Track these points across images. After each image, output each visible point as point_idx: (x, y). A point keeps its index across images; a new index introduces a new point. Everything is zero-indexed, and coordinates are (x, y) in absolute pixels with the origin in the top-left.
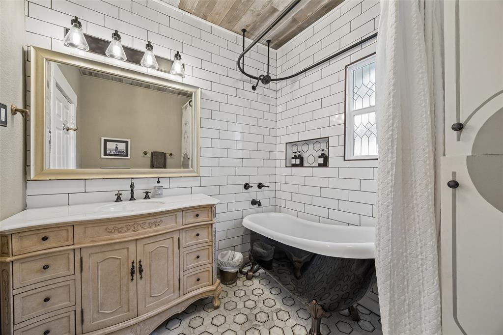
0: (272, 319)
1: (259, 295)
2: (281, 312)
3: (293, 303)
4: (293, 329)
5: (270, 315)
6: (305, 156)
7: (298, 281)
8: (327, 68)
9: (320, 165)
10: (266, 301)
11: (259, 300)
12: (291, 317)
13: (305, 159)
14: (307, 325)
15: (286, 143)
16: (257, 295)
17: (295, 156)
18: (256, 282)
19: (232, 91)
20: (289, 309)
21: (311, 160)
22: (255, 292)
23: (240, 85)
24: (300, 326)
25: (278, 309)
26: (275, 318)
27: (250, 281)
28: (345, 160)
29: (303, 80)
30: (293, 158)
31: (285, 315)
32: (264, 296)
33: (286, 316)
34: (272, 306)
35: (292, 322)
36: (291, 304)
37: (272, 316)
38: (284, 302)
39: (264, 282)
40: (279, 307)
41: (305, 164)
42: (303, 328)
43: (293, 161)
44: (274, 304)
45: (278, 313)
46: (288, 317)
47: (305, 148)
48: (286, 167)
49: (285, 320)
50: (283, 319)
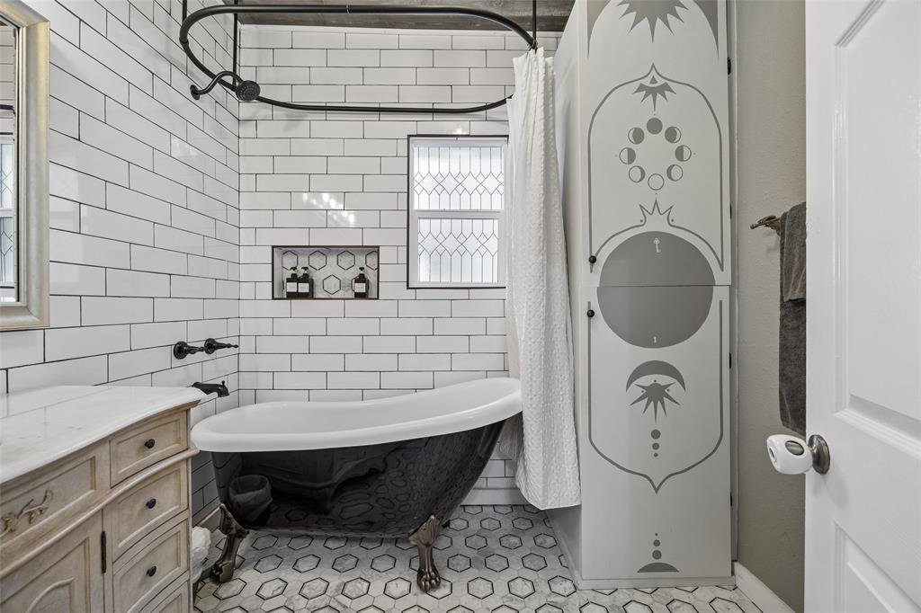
0: (345, 607)
1: (280, 591)
2: (348, 586)
3: (354, 560)
4: (387, 593)
5: (333, 604)
6: (317, 276)
7: (329, 517)
8: (375, 125)
9: (359, 296)
10: (305, 591)
11: (290, 599)
12: (370, 580)
13: (318, 283)
14: (400, 573)
15: (273, 247)
16: (276, 593)
17: (294, 276)
18: (249, 576)
19: (140, 77)
20: (357, 573)
21: (332, 285)
22: (265, 593)
23: (163, 68)
24: (393, 582)
25: (339, 586)
26: (346, 601)
27: (232, 583)
28: (408, 288)
29: (321, 125)
30: (288, 280)
31: (359, 585)
32: (294, 585)
33: (362, 585)
34: (323, 590)
35: (377, 587)
36: (354, 564)
37: (339, 602)
38: (339, 568)
39: (267, 564)
40: (338, 582)
41: (319, 293)
42: (399, 581)
43: (291, 287)
44: (324, 584)
45: (346, 591)
46: (366, 585)
47: (317, 261)
48: (273, 299)
49: (365, 591)
50: (361, 593)
